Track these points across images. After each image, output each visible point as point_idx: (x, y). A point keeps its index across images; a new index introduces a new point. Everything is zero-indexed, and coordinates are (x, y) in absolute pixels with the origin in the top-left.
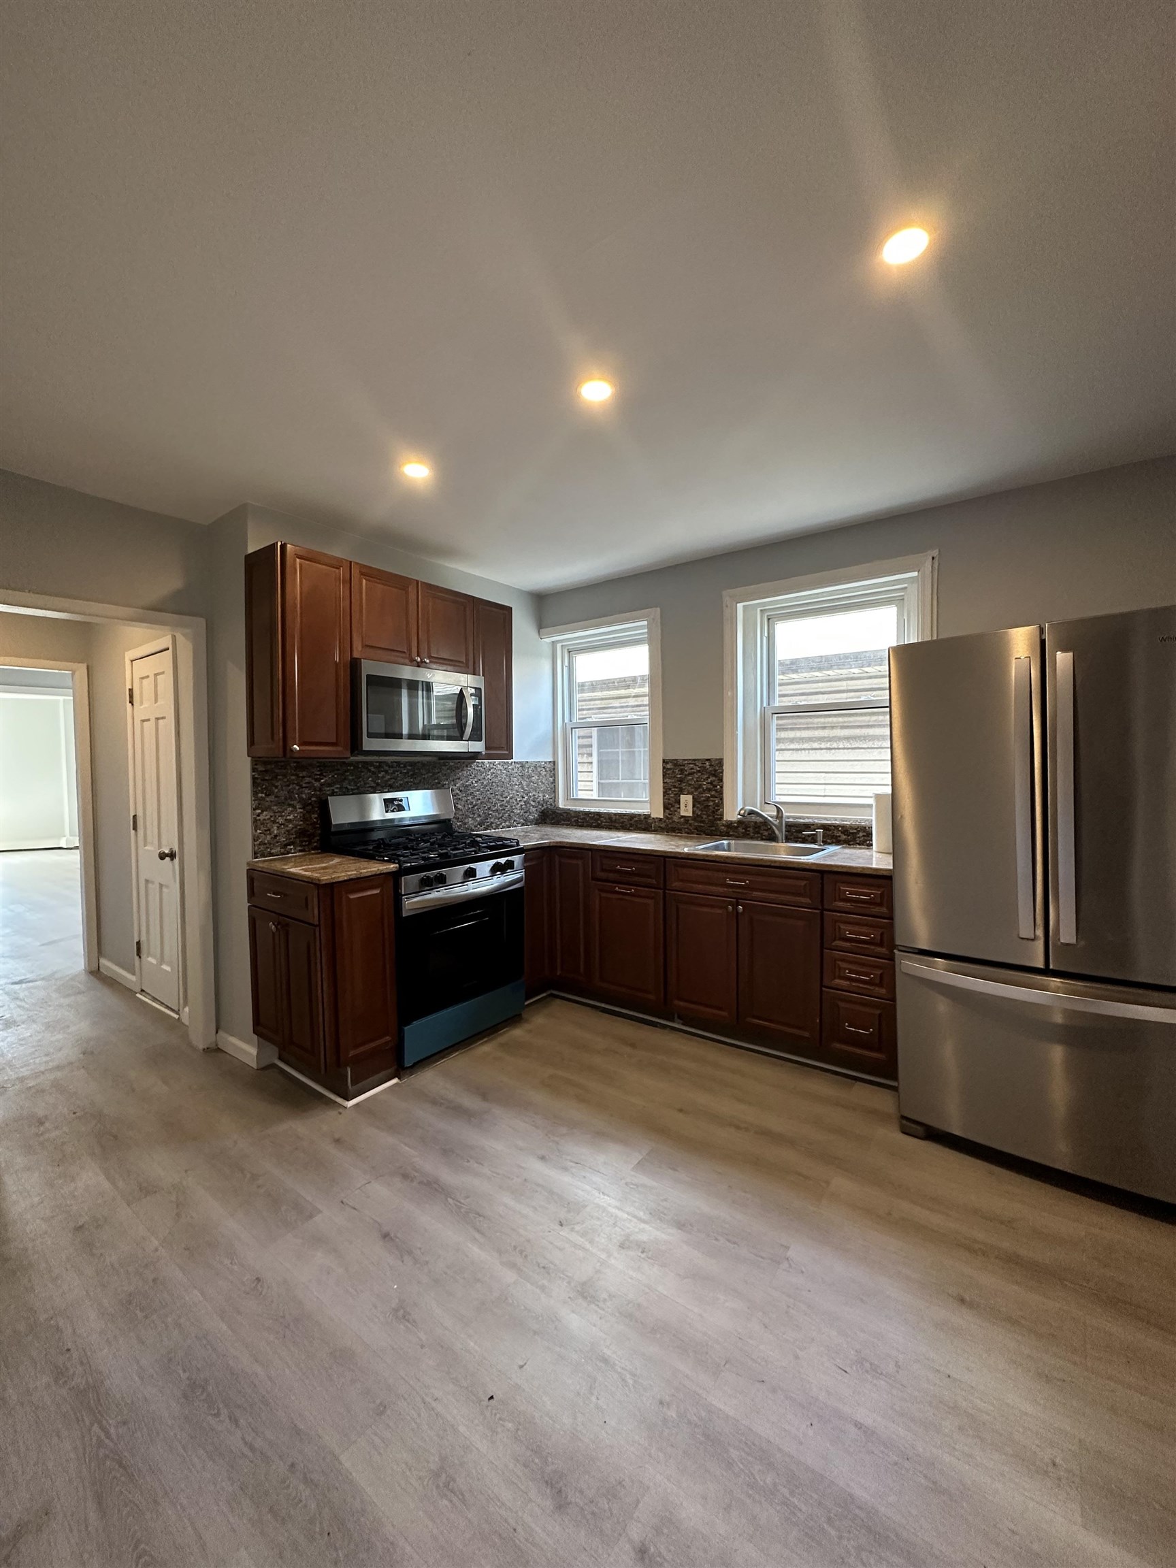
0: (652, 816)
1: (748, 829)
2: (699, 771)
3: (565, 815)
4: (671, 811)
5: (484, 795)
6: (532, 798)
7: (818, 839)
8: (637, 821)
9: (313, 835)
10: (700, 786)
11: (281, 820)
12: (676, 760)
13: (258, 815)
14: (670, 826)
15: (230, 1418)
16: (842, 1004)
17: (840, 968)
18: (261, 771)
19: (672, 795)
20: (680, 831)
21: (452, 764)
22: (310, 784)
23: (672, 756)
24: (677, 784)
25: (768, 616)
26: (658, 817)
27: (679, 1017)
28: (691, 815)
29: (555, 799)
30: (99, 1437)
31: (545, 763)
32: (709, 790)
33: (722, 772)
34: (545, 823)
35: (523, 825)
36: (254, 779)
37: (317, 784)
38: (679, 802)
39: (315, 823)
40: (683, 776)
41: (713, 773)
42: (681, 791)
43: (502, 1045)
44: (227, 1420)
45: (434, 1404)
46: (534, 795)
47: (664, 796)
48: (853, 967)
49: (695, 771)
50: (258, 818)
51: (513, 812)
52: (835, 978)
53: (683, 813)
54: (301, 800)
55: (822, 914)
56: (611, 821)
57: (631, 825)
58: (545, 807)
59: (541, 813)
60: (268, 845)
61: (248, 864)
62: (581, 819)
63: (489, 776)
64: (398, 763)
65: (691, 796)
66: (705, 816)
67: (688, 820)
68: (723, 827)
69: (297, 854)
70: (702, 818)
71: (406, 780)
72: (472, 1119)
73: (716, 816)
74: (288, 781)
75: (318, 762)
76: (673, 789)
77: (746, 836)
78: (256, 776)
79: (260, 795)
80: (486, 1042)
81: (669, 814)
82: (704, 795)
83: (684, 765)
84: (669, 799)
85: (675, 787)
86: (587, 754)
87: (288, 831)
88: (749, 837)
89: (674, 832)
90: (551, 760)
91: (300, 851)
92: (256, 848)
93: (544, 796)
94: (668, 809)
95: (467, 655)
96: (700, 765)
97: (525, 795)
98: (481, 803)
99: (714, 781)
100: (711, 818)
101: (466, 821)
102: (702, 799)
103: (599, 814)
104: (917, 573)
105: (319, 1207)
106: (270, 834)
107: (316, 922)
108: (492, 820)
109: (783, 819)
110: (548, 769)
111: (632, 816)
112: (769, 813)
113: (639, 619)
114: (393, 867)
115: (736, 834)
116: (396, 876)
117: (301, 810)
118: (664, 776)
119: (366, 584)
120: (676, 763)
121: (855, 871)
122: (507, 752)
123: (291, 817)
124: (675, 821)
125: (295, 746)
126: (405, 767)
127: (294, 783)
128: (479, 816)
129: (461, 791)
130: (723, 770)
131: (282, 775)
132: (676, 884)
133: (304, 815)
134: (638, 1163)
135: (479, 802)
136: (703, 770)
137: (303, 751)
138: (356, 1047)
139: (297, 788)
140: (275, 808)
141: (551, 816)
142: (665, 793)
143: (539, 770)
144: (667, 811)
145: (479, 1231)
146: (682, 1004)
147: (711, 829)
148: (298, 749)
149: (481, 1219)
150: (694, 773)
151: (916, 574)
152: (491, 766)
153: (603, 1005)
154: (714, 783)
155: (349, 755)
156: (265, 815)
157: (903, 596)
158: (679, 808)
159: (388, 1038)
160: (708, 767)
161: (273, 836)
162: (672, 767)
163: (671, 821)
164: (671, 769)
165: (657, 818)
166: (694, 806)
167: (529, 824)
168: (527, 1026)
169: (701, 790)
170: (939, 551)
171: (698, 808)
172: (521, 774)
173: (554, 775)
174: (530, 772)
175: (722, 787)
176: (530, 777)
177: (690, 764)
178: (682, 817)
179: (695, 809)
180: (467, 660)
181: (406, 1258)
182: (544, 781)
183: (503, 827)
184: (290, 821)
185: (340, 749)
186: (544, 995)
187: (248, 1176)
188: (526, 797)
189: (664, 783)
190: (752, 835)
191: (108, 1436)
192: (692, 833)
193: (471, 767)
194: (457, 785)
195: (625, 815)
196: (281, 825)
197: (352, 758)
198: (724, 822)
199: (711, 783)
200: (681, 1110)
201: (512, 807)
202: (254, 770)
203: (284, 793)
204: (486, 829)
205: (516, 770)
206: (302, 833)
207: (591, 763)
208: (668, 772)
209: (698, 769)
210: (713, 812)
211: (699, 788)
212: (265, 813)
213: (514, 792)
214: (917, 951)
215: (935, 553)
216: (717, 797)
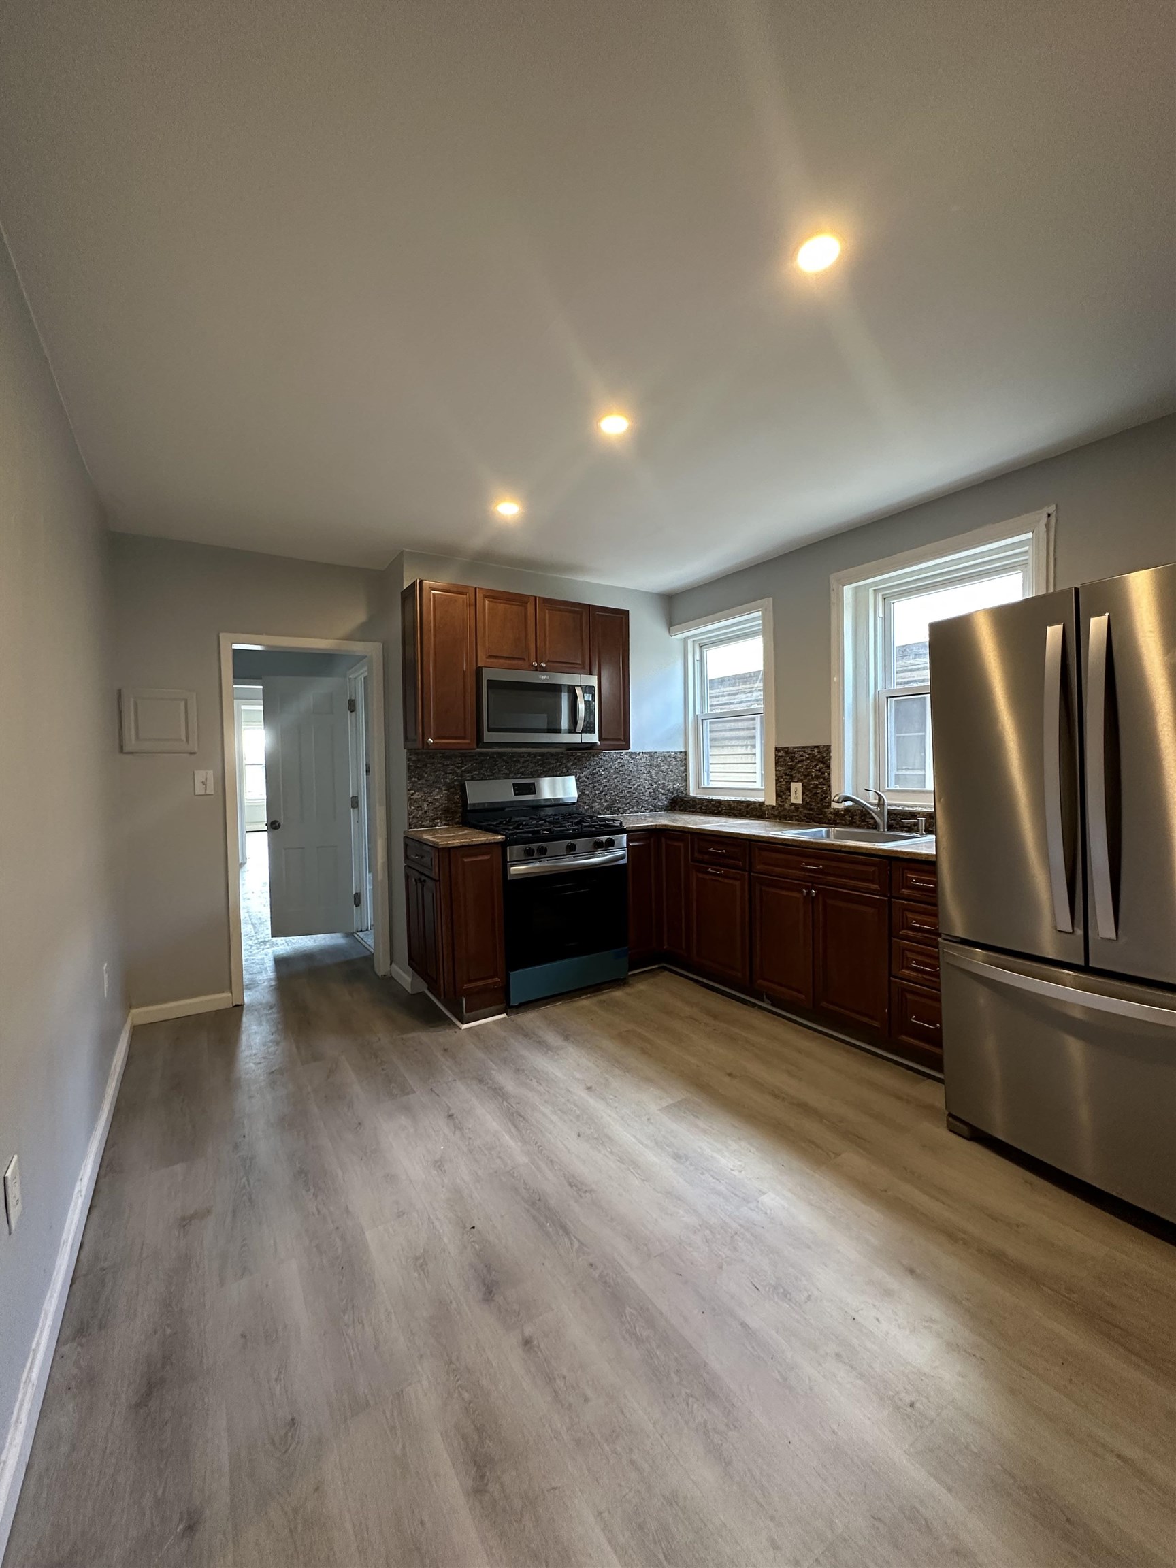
0: (766, 804)
1: (855, 817)
2: (808, 759)
3: (691, 802)
4: (783, 799)
5: (611, 782)
6: (661, 786)
7: (920, 828)
8: (752, 808)
9: (456, 812)
10: (809, 774)
11: (430, 799)
12: (787, 748)
13: (412, 795)
14: (782, 813)
15: (314, 1194)
16: (909, 996)
17: (907, 958)
18: (415, 760)
19: (784, 783)
20: (791, 818)
21: (579, 754)
22: (454, 773)
23: (784, 744)
24: (787, 772)
25: (883, 595)
26: (771, 804)
27: (768, 997)
28: (801, 803)
29: (686, 787)
30: (244, 1183)
31: (676, 753)
32: (817, 777)
33: (830, 760)
34: (675, 810)
35: (651, 811)
36: (409, 766)
37: (459, 771)
38: (789, 789)
39: (457, 803)
40: (794, 764)
41: (821, 760)
42: (792, 779)
43: (600, 1002)
44: (312, 1195)
45: (435, 1220)
46: (663, 783)
47: (776, 784)
48: (920, 958)
49: (805, 758)
50: (412, 797)
51: (640, 798)
52: (902, 968)
53: (793, 801)
54: (446, 784)
55: (890, 901)
56: (731, 809)
57: (748, 813)
58: (676, 794)
59: (670, 800)
60: (419, 819)
61: (404, 832)
62: (705, 806)
63: (616, 766)
64: (529, 754)
65: (801, 784)
66: (813, 804)
67: (798, 808)
68: (830, 815)
69: (443, 827)
70: (811, 805)
71: (536, 768)
72: (549, 1052)
73: (824, 804)
74: (435, 767)
75: (460, 753)
76: (784, 777)
77: (852, 824)
78: (411, 764)
79: (414, 779)
80: (589, 997)
81: (781, 802)
82: (812, 783)
83: (794, 753)
84: (781, 787)
85: (786, 774)
86: (751, 745)
87: (436, 808)
88: (854, 824)
89: (786, 819)
90: (683, 750)
91: (445, 825)
92: (411, 821)
93: (674, 784)
94: (780, 796)
95: (583, 656)
96: (809, 752)
97: (653, 783)
98: (608, 789)
99: (822, 768)
100: (819, 805)
101: (593, 805)
102: (811, 786)
103: (719, 801)
104: (1031, 533)
105: (415, 1089)
106: (421, 810)
107: (437, 879)
108: (619, 805)
109: (885, 807)
110: (678, 759)
111: (749, 804)
112: (869, 801)
113: (754, 610)
114: (500, 838)
115: (843, 822)
116: (503, 845)
117: (446, 792)
118: (776, 763)
119: (489, 605)
120: (787, 751)
121: (919, 858)
122: (624, 743)
123: (438, 797)
124: (786, 809)
125: (430, 740)
126: (535, 757)
127: (440, 770)
128: (606, 801)
129: (588, 778)
130: (830, 757)
131: (431, 764)
132: (759, 867)
133: (448, 796)
134: (667, 1106)
135: (606, 788)
136: (812, 757)
137: (437, 743)
138: (470, 981)
139: (443, 774)
140: (425, 789)
141: (681, 803)
142: (777, 781)
143: (669, 759)
144: (779, 798)
145: (516, 1127)
146: (766, 984)
147: (820, 816)
148: (432, 742)
149: (521, 1119)
150: (804, 760)
151: (1030, 535)
152: (619, 756)
153: (704, 981)
154: (823, 770)
155: (475, 746)
156: (417, 796)
157: (1027, 560)
158: (790, 795)
159: (497, 979)
160: (817, 754)
161: (423, 811)
162: (783, 755)
163: (782, 808)
164: (782, 756)
165: (770, 806)
166: (803, 793)
167: (658, 810)
168: (628, 990)
169: (810, 777)
170: (1057, 506)
171: (807, 795)
172: (649, 764)
173: (685, 764)
174: (659, 761)
175: (829, 774)
176: (659, 766)
177: (800, 751)
178: (793, 804)
179: (805, 796)
180: (583, 662)
181: (458, 1132)
182: (674, 770)
183: (631, 812)
184: (437, 800)
185: (467, 741)
186: (656, 966)
187: (379, 1061)
188: (655, 785)
189: (776, 770)
190: (858, 823)
191: (249, 1184)
192: (802, 821)
193: (598, 757)
194: (584, 773)
195: (742, 802)
196: (430, 803)
197: (478, 749)
198: (832, 810)
199: (819, 770)
200: (730, 1075)
201: (640, 794)
202: (409, 759)
203: (432, 778)
204: (613, 813)
205: (644, 760)
206: (447, 811)
207: (755, 754)
208: (780, 760)
209: (807, 756)
210: (822, 800)
211: (808, 775)
212: (417, 793)
213: (642, 780)
214: (958, 940)
215: (1051, 509)
216: (824, 785)
